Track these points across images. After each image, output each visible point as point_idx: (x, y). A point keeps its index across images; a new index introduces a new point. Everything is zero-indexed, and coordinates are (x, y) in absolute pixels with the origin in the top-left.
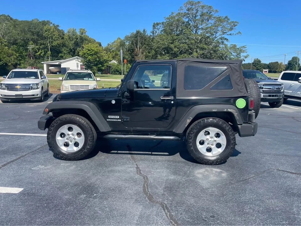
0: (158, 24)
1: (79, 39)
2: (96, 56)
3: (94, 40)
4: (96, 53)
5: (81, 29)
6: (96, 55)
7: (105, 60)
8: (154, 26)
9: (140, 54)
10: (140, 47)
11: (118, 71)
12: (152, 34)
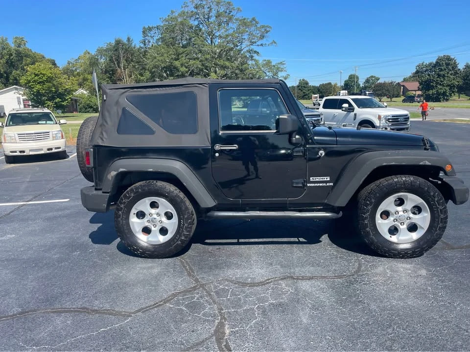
0: (150, 29)
1: (14, 55)
2: (50, 84)
3: (42, 56)
4: (50, 80)
5: (16, 38)
6: (50, 82)
7: (68, 90)
8: (144, 32)
9: (126, 78)
10: (124, 65)
11: (91, 107)
12: (142, 45)
